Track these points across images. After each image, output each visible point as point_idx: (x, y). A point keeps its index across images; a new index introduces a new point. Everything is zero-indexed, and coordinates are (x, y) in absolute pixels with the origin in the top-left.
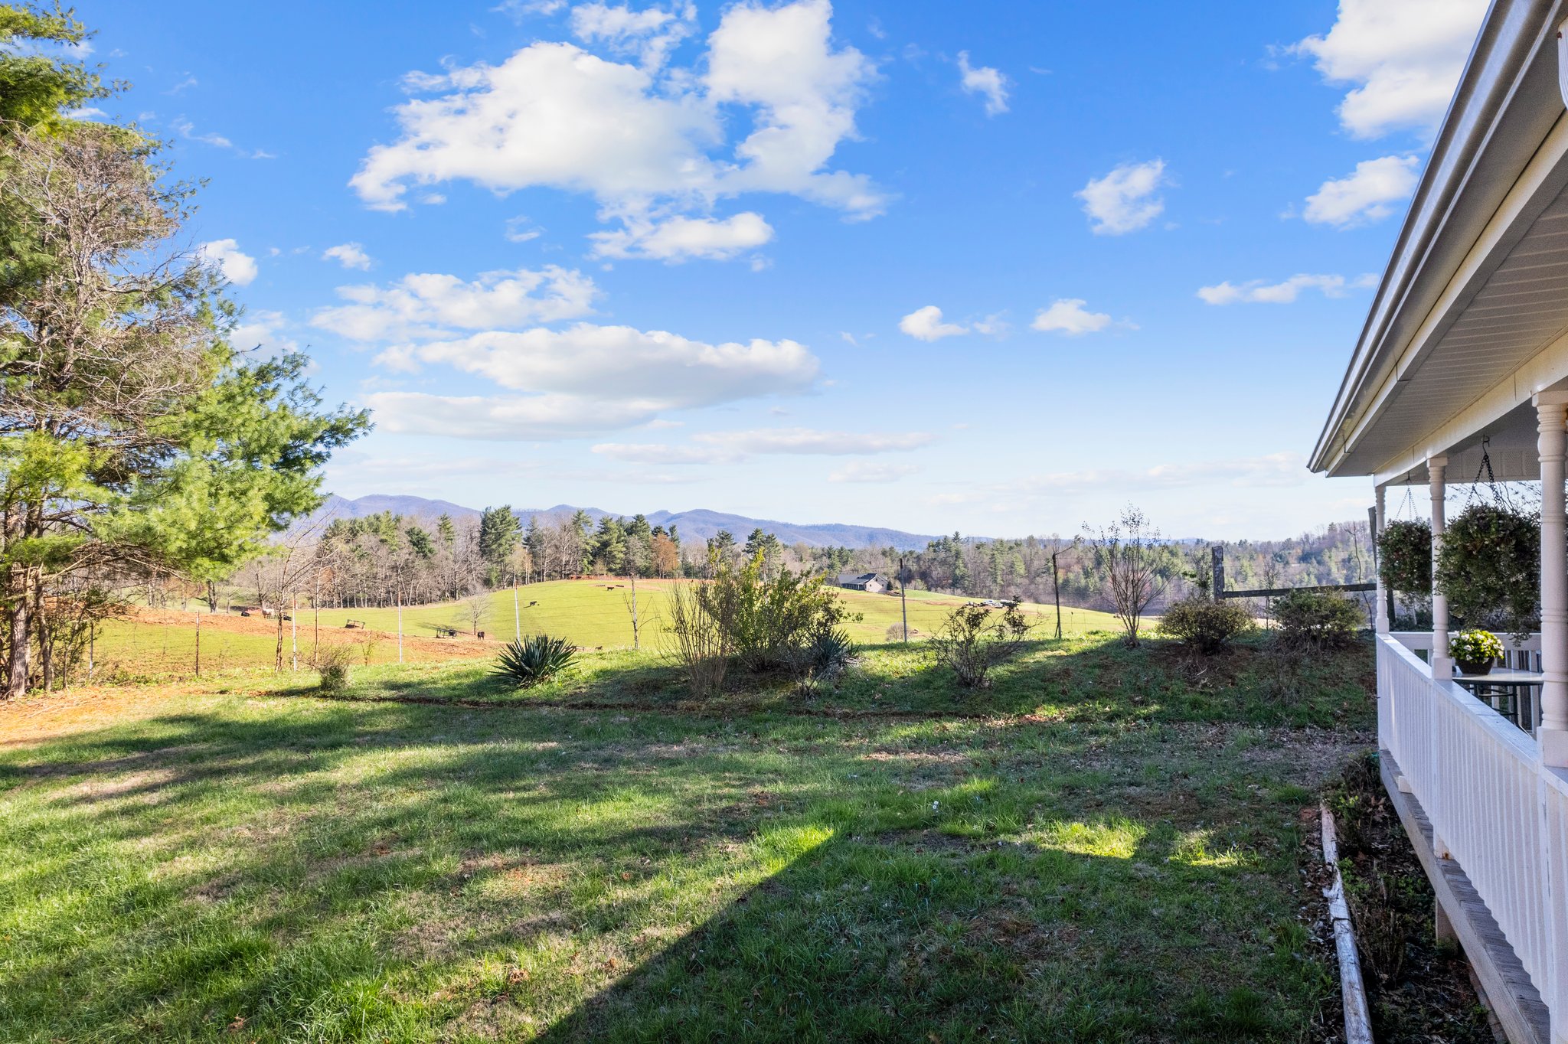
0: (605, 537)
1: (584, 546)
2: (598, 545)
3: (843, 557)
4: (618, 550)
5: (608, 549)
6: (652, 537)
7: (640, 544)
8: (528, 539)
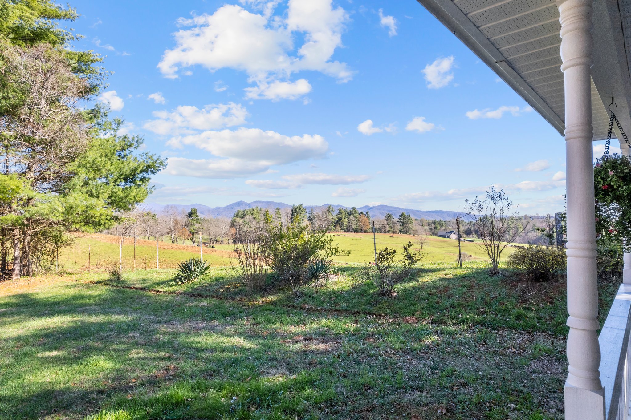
0: (340, 216)
1: (332, 220)
2: (337, 219)
3: (440, 224)
4: (345, 221)
5: (341, 221)
6: (358, 216)
7: (354, 219)
8: (310, 217)
